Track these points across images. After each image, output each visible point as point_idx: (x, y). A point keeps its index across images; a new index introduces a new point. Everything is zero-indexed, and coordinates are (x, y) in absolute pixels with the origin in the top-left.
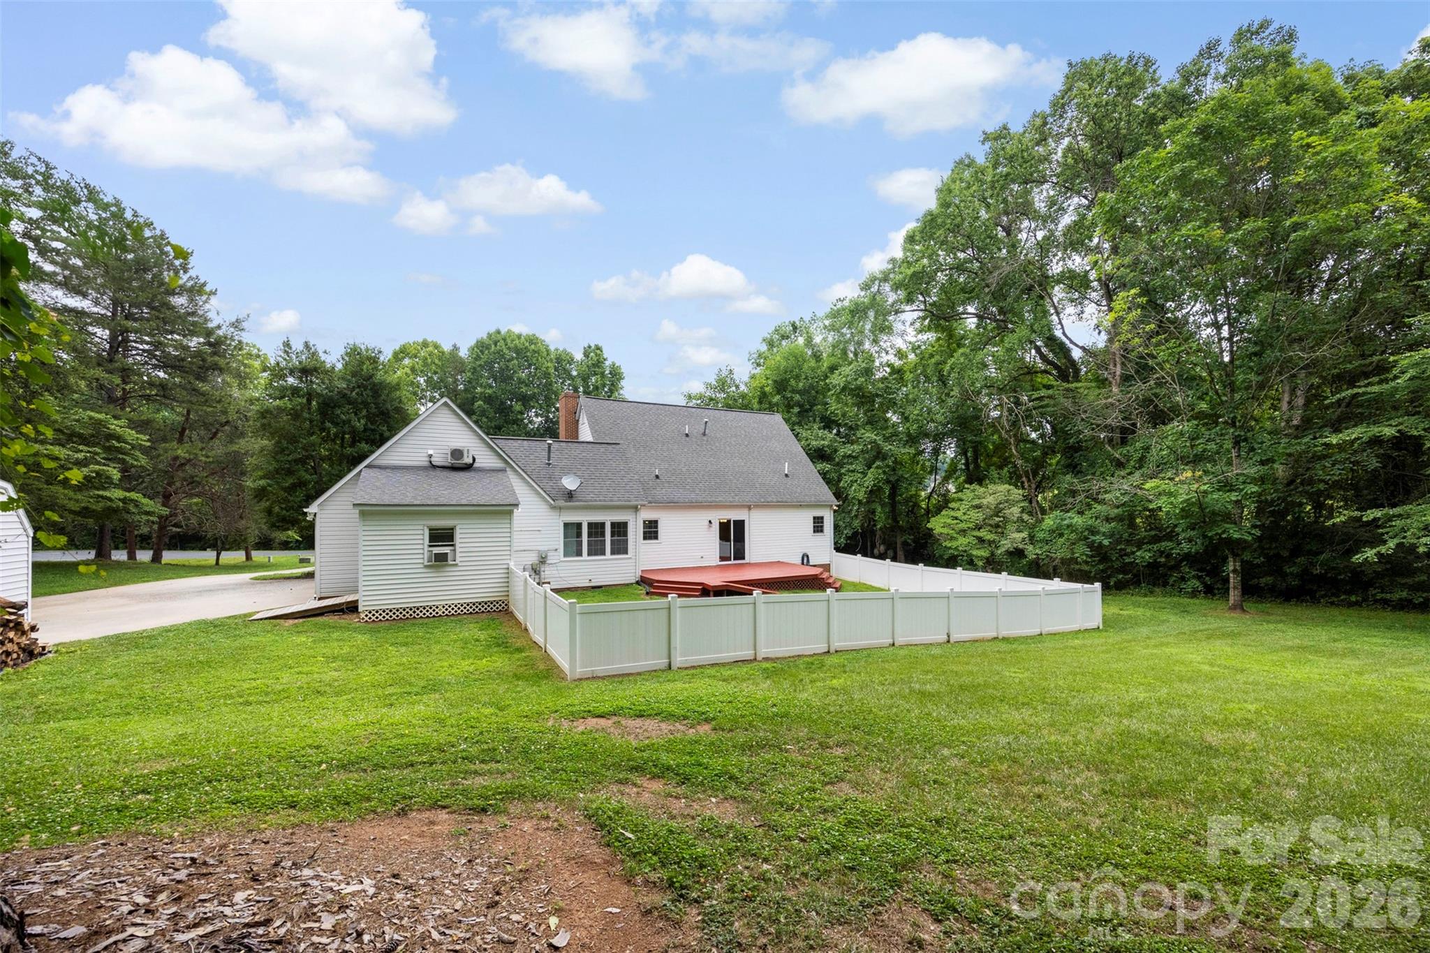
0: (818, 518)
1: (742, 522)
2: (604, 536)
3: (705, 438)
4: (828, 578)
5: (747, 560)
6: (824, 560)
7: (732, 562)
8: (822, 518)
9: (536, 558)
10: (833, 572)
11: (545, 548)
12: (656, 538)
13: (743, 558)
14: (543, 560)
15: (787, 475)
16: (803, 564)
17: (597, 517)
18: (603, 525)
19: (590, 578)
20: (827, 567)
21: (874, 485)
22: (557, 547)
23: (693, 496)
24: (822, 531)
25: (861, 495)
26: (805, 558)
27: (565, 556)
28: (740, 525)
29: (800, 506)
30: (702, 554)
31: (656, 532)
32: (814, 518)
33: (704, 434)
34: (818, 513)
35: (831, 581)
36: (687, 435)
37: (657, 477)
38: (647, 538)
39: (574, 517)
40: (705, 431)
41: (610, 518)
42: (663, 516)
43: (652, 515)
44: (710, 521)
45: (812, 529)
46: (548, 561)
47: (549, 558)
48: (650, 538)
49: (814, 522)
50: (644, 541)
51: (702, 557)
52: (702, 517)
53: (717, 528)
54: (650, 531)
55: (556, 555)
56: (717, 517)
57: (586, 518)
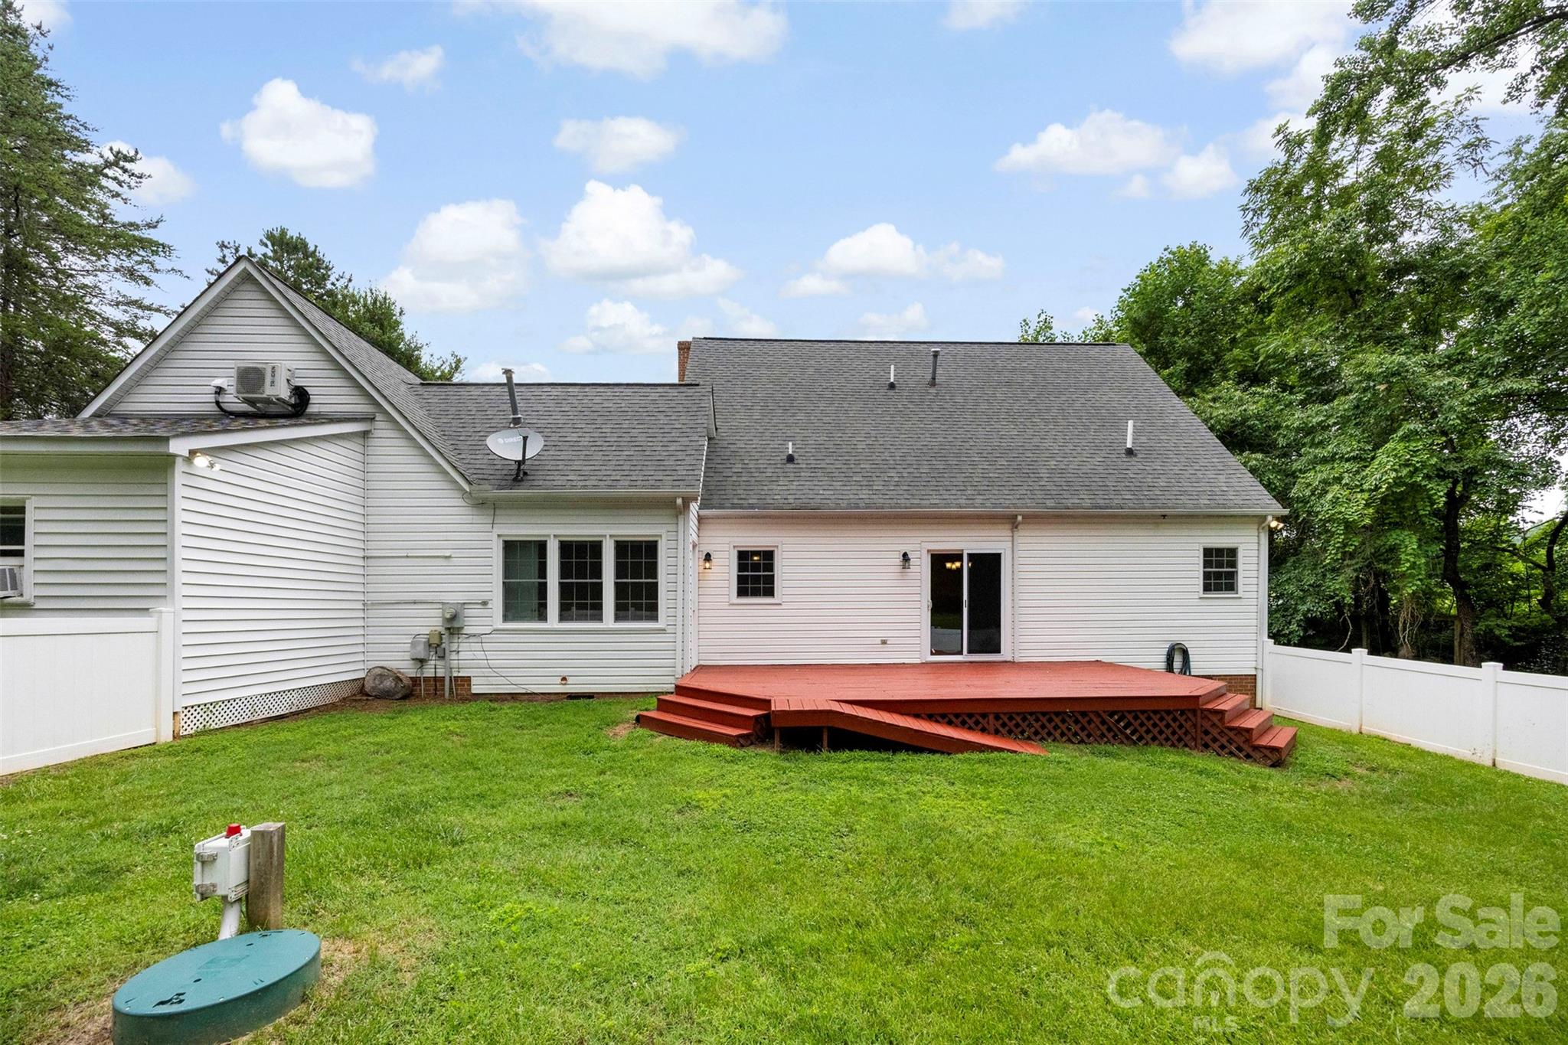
0: (1219, 552)
1: (995, 559)
2: (599, 575)
3: (933, 391)
4: (1242, 713)
5: (1006, 652)
6: (1239, 665)
7: (965, 657)
8: (1233, 552)
9: (439, 622)
10: (1269, 698)
11: (460, 598)
12: (770, 592)
13: (997, 650)
14: (453, 626)
15: (1130, 452)
16: (1170, 668)
17: (581, 530)
18: (596, 548)
19: (565, 672)
20: (1246, 684)
21: (1398, 482)
22: (485, 596)
23: (864, 494)
24: (1231, 587)
25: (1357, 509)
26: (1178, 657)
27: (506, 618)
28: (987, 567)
29: (1162, 519)
30: (883, 634)
31: (770, 580)
32: (1208, 552)
33: (933, 383)
34: (1220, 539)
35: (1251, 722)
36: (892, 386)
37: (790, 459)
38: (742, 592)
39: (525, 529)
40: (934, 378)
41: (613, 532)
42: (785, 540)
43: (756, 539)
44: (905, 555)
45: (1200, 582)
46: (467, 630)
47: (468, 621)
48: (755, 593)
49: (1207, 564)
50: (735, 599)
51: (884, 642)
52: (887, 545)
53: (922, 571)
54: (756, 576)
55: (486, 616)
56: (922, 545)
57: (554, 531)
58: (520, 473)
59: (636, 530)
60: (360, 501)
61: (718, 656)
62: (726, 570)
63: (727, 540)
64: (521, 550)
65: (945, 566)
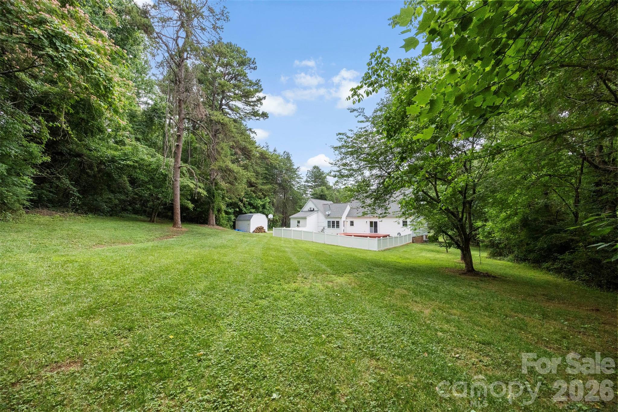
1: (377, 222)
2: (335, 224)
5: (378, 233)
7: (374, 233)
8: (407, 221)
14: (324, 228)
18: (335, 221)
22: (326, 226)
24: (407, 226)
27: (328, 228)
39: (329, 220)
43: (352, 220)
44: (366, 222)
51: (365, 231)
52: (365, 220)
53: (369, 223)
54: (352, 224)
55: (326, 228)
56: (369, 220)
57: (331, 220)
58: (329, 215)
59: (338, 220)
60: (318, 218)
61: (348, 232)
62: (349, 223)
63: (349, 220)
64: (329, 222)
65: (371, 223)
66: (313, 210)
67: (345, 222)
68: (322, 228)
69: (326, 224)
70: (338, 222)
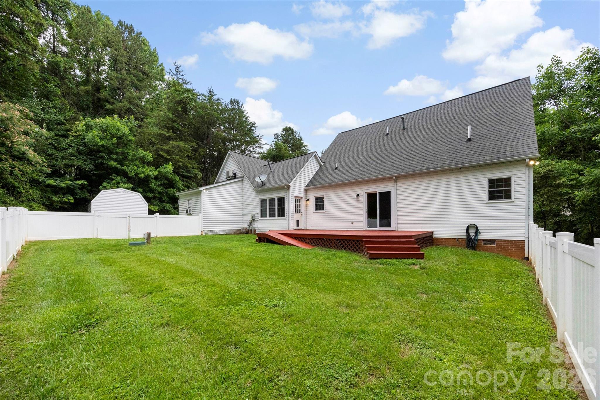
0: (499, 180)
1: (388, 193)
2: (275, 206)
5: (393, 227)
7: (378, 228)
8: (508, 180)
11: (254, 213)
12: (323, 209)
13: (390, 226)
14: (253, 219)
15: (468, 140)
17: (272, 196)
20: (519, 245)
22: (258, 212)
24: (507, 197)
26: (472, 230)
27: (261, 217)
28: (386, 197)
29: (460, 169)
30: (352, 221)
31: (323, 205)
32: (491, 181)
33: (404, 129)
34: (500, 174)
36: (388, 134)
37: (336, 169)
38: (317, 209)
39: (263, 197)
40: (404, 127)
41: (277, 196)
42: (326, 194)
43: (319, 194)
44: (358, 195)
45: (486, 196)
46: (256, 220)
47: (256, 218)
48: (320, 209)
49: (490, 187)
50: (315, 211)
51: (352, 223)
52: (352, 192)
53: (364, 200)
54: (319, 204)
55: (258, 217)
56: (364, 191)
57: (268, 196)
58: (263, 184)
59: (280, 195)
60: (241, 194)
61: (311, 227)
62: (312, 203)
63: (312, 195)
64: (263, 202)
65: (371, 197)
66: (235, 176)
67: (303, 203)
68: (250, 218)
69: (257, 209)
70: (281, 201)
